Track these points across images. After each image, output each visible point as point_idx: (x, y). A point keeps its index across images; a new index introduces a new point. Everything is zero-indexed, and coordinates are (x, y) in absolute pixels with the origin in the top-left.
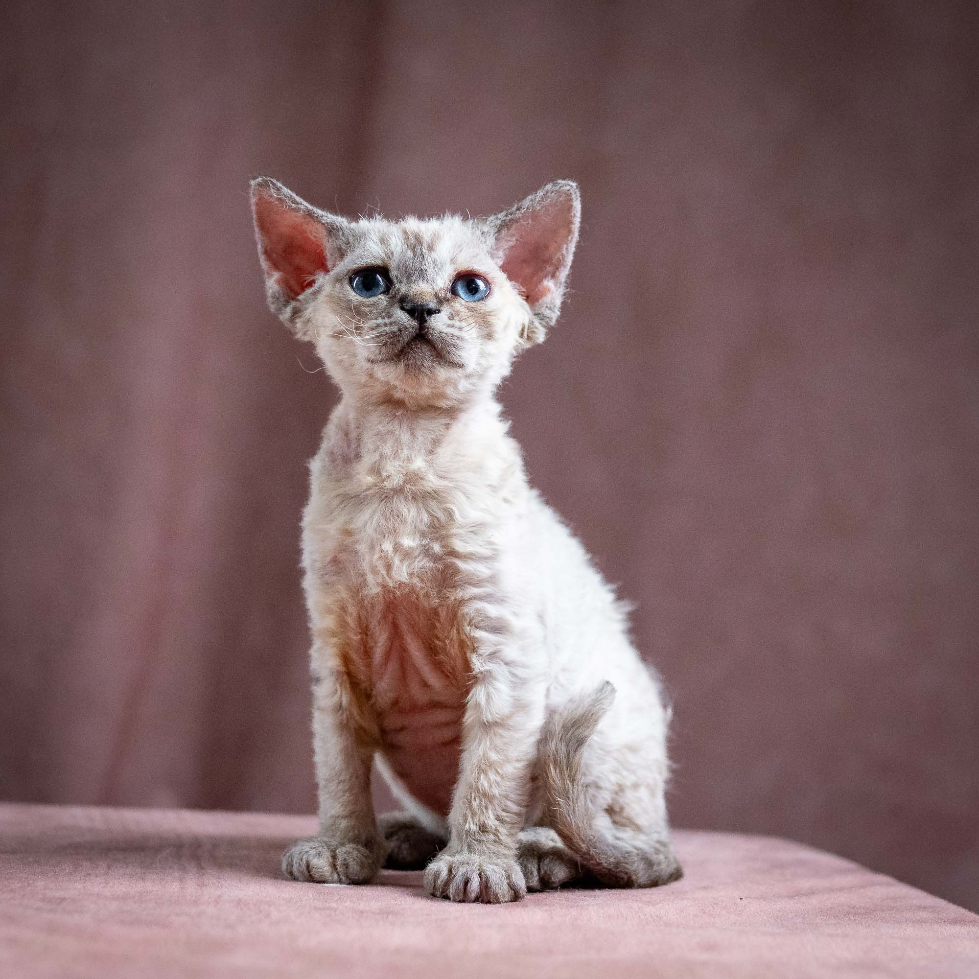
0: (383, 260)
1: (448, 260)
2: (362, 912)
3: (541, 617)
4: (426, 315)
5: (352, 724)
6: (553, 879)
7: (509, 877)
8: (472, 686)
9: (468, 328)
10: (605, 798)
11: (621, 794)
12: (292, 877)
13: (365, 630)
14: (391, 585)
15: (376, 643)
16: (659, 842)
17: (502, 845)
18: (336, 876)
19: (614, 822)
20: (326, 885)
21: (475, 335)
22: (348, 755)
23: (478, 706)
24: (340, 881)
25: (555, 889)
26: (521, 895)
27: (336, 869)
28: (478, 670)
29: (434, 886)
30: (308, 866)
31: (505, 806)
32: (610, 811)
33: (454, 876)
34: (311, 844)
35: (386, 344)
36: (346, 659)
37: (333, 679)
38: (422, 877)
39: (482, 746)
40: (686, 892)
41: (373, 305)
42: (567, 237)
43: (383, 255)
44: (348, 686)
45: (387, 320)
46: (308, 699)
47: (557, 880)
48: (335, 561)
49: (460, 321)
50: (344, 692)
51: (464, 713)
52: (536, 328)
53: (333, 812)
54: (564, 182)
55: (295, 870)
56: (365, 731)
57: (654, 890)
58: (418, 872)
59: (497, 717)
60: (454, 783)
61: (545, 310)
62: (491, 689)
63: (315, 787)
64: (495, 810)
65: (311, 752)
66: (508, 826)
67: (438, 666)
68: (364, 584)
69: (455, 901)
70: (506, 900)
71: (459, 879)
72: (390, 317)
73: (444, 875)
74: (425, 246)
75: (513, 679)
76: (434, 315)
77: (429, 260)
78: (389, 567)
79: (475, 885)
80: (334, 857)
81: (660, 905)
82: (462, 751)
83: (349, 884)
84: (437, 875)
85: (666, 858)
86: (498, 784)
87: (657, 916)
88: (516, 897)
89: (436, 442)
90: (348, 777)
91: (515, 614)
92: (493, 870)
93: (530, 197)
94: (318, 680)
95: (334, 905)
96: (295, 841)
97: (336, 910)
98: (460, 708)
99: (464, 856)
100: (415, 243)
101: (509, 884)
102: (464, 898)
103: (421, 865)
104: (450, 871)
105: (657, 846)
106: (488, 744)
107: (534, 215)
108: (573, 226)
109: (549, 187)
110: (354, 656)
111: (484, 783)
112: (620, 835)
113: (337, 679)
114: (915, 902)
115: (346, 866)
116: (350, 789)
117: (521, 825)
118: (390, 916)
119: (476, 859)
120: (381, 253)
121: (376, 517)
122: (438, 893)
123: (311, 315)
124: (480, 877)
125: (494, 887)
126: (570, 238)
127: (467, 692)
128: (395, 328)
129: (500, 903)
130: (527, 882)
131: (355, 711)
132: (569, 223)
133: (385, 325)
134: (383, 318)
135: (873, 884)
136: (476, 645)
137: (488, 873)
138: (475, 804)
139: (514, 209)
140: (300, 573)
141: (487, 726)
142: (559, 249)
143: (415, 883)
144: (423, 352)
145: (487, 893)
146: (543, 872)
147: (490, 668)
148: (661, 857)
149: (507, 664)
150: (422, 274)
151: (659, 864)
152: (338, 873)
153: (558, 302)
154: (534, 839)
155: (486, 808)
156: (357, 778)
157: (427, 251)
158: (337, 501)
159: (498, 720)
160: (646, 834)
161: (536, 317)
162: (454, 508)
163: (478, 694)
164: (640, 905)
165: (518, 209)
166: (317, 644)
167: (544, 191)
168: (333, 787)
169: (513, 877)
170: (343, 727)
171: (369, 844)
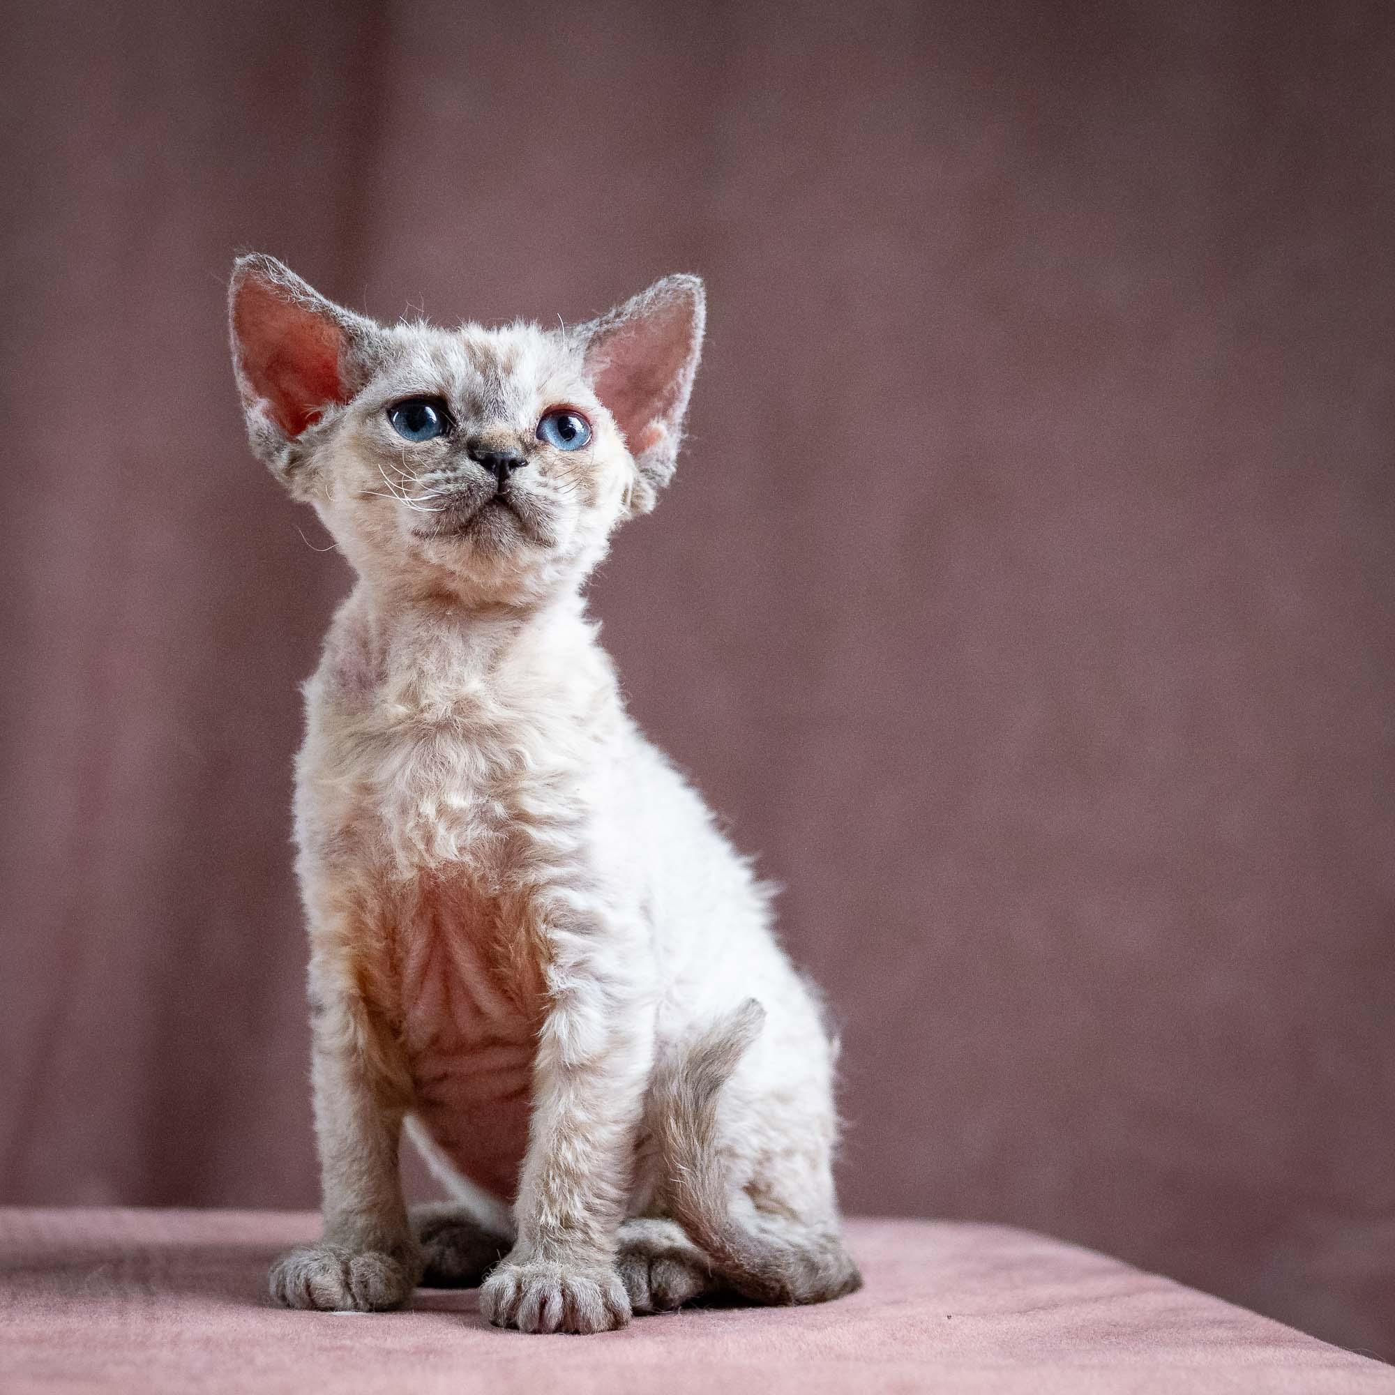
0: (438, 386)
1: (534, 389)
2: (389, 1352)
3: (646, 910)
4: (508, 468)
5: (372, 1076)
6: (671, 1296)
7: (605, 1294)
8: (548, 1012)
9: (565, 489)
10: (743, 1171)
11: (767, 1164)
12: (285, 1303)
13: (391, 934)
14: (433, 865)
15: (407, 952)
16: (824, 1236)
17: (594, 1246)
18: (349, 1301)
19: (758, 1207)
20: (335, 1313)
21: (574, 500)
22: (366, 1120)
23: (556, 1041)
24: (356, 1308)
25: (674, 1310)
26: (624, 1319)
27: (350, 1289)
28: (557, 989)
29: (496, 1312)
30: (308, 1287)
31: (598, 1188)
32: (752, 1190)
33: (525, 1295)
34: (313, 1253)
35: (448, 509)
36: (362, 979)
37: (343, 1007)
38: (476, 1297)
39: (563, 1099)
40: (868, 1309)
41: (428, 452)
42: (685, 357)
43: (439, 379)
44: (365, 1017)
45: (450, 474)
46: (304, 1037)
47: (676, 1296)
48: (348, 832)
49: (555, 478)
50: (358, 1025)
51: (534, 1054)
52: (644, 491)
53: (344, 1205)
54: (683, 277)
55: (289, 1293)
56: (390, 1084)
57: (821, 1306)
58: (469, 1292)
59: (584, 1058)
60: (522, 1156)
61: (656, 464)
62: (576, 1017)
63: (317, 1168)
64: (584, 1195)
65: (310, 1116)
66: (602, 1219)
67: (498, 983)
68: (392, 865)
69: (526, 1332)
70: (602, 1328)
71: (531, 1299)
72: (454, 470)
73: (510, 1293)
74: (500, 366)
75: (608, 1002)
76: (519, 469)
77: (507, 387)
78: (429, 839)
79: (556, 1306)
80: (347, 1272)
81: (829, 1329)
82: (531, 1110)
83: (370, 1311)
84: (499, 1294)
85: (837, 1259)
86: (588, 1157)
87: (826, 1346)
88: (616, 1324)
89: (498, 654)
90: (365, 1153)
91: (611, 905)
92: (582, 1284)
93: (634, 299)
94: (319, 1010)
95: (348, 1343)
96: (288, 1250)
97: (351, 1349)
98: (531, 1044)
99: (539, 1265)
100: (485, 363)
101: (605, 1305)
102: (539, 1326)
103: (475, 1279)
104: (519, 1287)
105: (823, 1241)
106: (572, 1096)
107: (639, 325)
108: (693, 342)
109: (663, 283)
110: (376, 972)
111: (567, 1155)
112: (768, 1225)
113: (349, 1008)
114: (1206, 1314)
115: (365, 1285)
116: (370, 1171)
117: (621, 1218)
118: (431, 1356)
119: (556, 1268)
120: (435, 376)
121: (410, 765)
122: (501, 1321)
123: (319, 464)
124: (563, 1295)
125: (583, 1310)
126: (688, 358)
127: (541, 1023)
128: (463, 487)
129: (590, 1331)
130: (632, 1300)
131: (376, 1054)
132: (687, 337)
133: (448, 481)
134: (444, 471)
135: (1143, 1290)
136: (554, 952)
137: (575, 1290)
138: (554, 1186)
139: (612, 315)
140: (291, 852)
141: (571, 1072)
142: (672, 374)
143: (466, 1307)
144: (502, 522)
145: (573, 1319)
146: (655, 1285)
147: (575, 985)
148: (830, 1257)
149: (598, 979)
150: (499, 408)
151: (826, 1268)
152: (353, 1296)
153: (673, 453)
154: (641, 1237)
155: (571, 1191)
156: (379, 1153)
157: (504, 375)
158: (349, 744)
159: (588, 1063)
160: (806, 1226)
161: (643, 474)
162: (524, 751)
163: (557, 1024)
164: (800, 1329)
165: (618, 315)
166: (318, 957)
167: (656, 290)
168: (343, 1167)
169: (612, 1293)
170: (359, 1079)
171: (396, 1250)
